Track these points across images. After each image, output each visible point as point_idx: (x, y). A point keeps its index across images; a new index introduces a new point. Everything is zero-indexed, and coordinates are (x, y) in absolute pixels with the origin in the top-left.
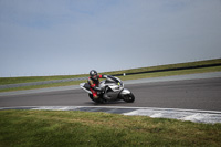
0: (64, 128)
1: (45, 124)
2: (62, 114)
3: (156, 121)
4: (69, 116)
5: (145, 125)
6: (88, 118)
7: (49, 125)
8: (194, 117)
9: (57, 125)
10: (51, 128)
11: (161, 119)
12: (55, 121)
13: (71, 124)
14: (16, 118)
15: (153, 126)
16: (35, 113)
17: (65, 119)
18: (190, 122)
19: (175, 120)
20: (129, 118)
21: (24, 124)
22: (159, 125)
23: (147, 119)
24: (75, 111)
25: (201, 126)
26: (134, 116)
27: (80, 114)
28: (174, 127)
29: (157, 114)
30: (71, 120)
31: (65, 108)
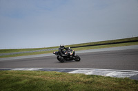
0: (30, 82)
1: (19, 79)
2: (29, 73)
4: (34, 74)
5: (82, 79)
6: (46, 75)
7: (21, 80)
8: (112, 74)
9: (26, 80)
10: (22, 82)
11: (92, 76)
12: (24, 78)
13: (35, 80)
15: (87, 80)
16: (12, 72)
17: (31, 76)
18: (109, 77)
19: (101, 76)
20: (72, 75)
21: (4, 80)
22: (90, 79)
24: (38, 71)
25: (116, 79)
26: (75, 74)
27: (41, 73)
28: (100, 80)
30: (35, 77)
31: (31, 69)
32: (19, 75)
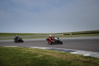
0: (44, 57)
2: (43, 51)
3: (87, 57)
4: (46, 52)
5: (81, 59)
6: (54, 53)
7: (37, 55)
9: (41, 55)
10: (38, 57)
13: (47, 56)
14: (24, 51)
15: (85, 60)
16: (31, 49)
17: (44, 53)
20: (73, 55)
21: (27, 54)
23: (82, 56)
24: (49, 50)
26: (76, 54)
27: (51, 51)
29: (87, 54)
30: (47, 54)
31: (44, 48)
32: (36, 52)
